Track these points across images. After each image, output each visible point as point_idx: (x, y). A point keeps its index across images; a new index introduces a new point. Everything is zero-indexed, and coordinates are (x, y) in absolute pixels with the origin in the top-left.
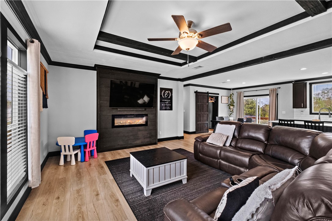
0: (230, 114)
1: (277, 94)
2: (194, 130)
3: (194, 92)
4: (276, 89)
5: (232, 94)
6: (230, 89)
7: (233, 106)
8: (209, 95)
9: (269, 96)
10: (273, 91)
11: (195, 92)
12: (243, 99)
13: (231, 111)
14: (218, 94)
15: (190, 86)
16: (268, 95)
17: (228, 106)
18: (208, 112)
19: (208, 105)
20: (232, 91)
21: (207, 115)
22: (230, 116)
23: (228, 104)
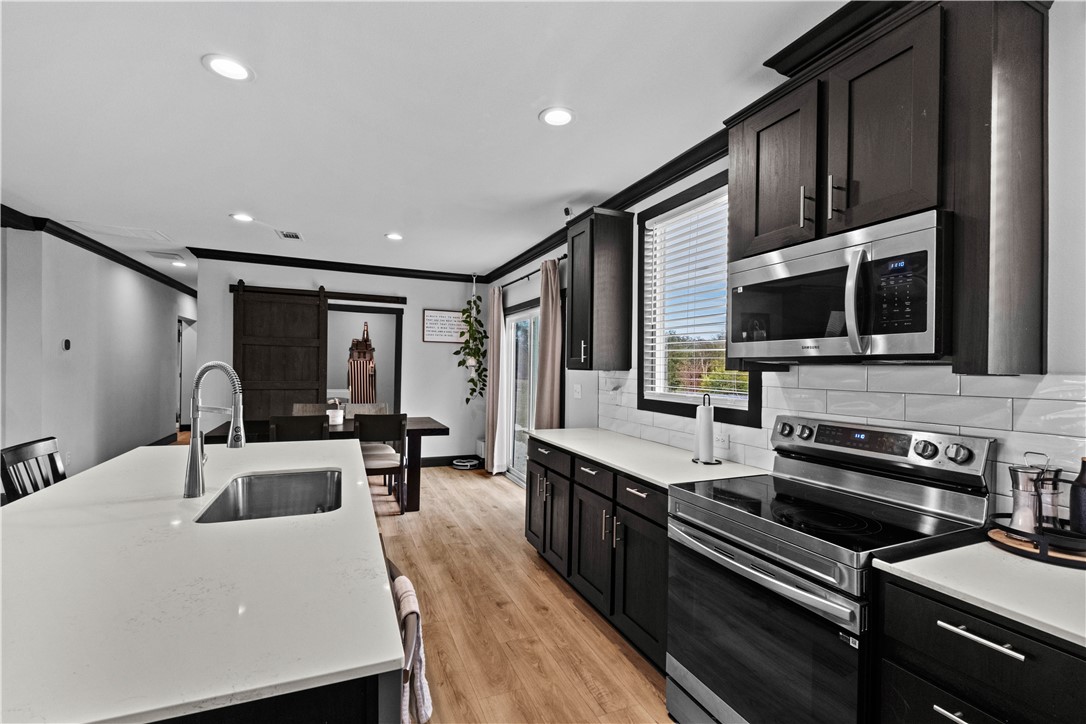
0: (472, 394)
1: (564, 293)
3: (227, 289)
4: (554, 262)
5: (474, 299)
8: (331, 301)
11: (232, 288)
13: (471, 381)
14: (403, 300)
17: (457, 353)
18: (318, 380)
19: (318, 348)
20: (474, 287)
21: (314, 392)
22: (468, 400)
23: (457, 348)
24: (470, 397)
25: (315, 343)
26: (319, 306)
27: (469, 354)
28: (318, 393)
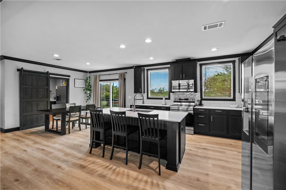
0: (87, 100)
1: (125, 79)
2: (18, 125)
3: (16, 70)
4: (123, 73)
5: (88, 77)
6: (86, 72)
7: (90, 90)
8: (50, 76)
9: (118, 81)
10: (121, 75)
11: (18, 70)
12: (99, 83)
13: (88, 97)
14: (69, 76)
15: (5, 60)
16: (117, 79)
17: (84, 90)
18: (47, 98)
19: (47, 89)
20: (88, 74)
21: (46, 102)
22: (86, 102)
23: (84, 89)
24: (87, 101)
25: (46, 87)
26: (47, 77)
27: (87, 90)
28: (47, 102)
